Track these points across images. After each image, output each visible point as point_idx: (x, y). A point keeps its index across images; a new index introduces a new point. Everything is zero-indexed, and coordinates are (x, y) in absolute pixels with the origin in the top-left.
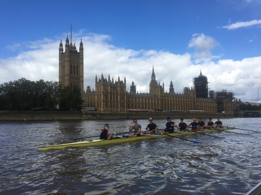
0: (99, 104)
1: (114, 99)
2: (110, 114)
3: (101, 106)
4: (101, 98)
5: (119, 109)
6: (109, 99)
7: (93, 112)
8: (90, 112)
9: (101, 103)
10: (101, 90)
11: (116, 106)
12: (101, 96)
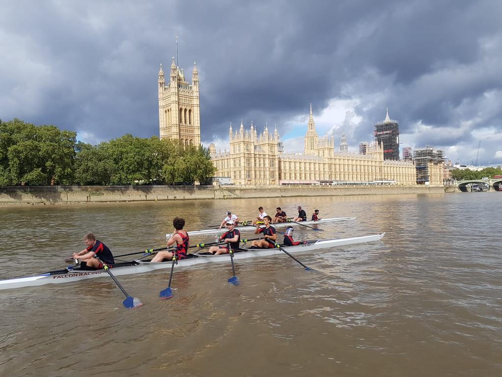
0: (238, 173)
1: (260, 165)
2: (256, 190)
3: (240, 176)
4: (240, 165)
5: (268, 181)
6: (253, 165)
7: (229, 186)
8: (226, 186)
9: (240, 172)
10: (239, 150)
11: (262, 176)
12: (240, 161)
